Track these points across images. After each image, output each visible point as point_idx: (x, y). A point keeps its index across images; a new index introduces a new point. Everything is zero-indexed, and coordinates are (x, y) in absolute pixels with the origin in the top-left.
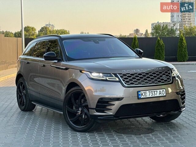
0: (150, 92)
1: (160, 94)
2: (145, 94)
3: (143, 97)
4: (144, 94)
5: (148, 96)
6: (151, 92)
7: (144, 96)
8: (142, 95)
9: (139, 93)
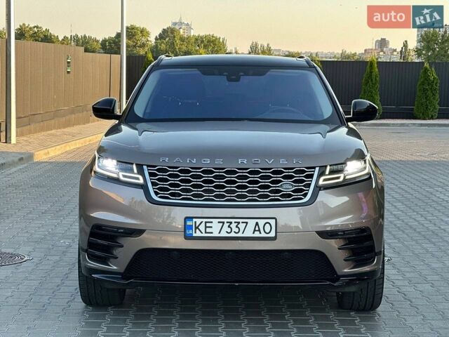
0: (223, 223)
1: (255, 230)
2: (206, 227)
3: (198, 234)
4: (202, 227)
5: (216, 234)
6: (226, 225)
7: (203, 231)
8: (197, 228)
9: (189, 223)
